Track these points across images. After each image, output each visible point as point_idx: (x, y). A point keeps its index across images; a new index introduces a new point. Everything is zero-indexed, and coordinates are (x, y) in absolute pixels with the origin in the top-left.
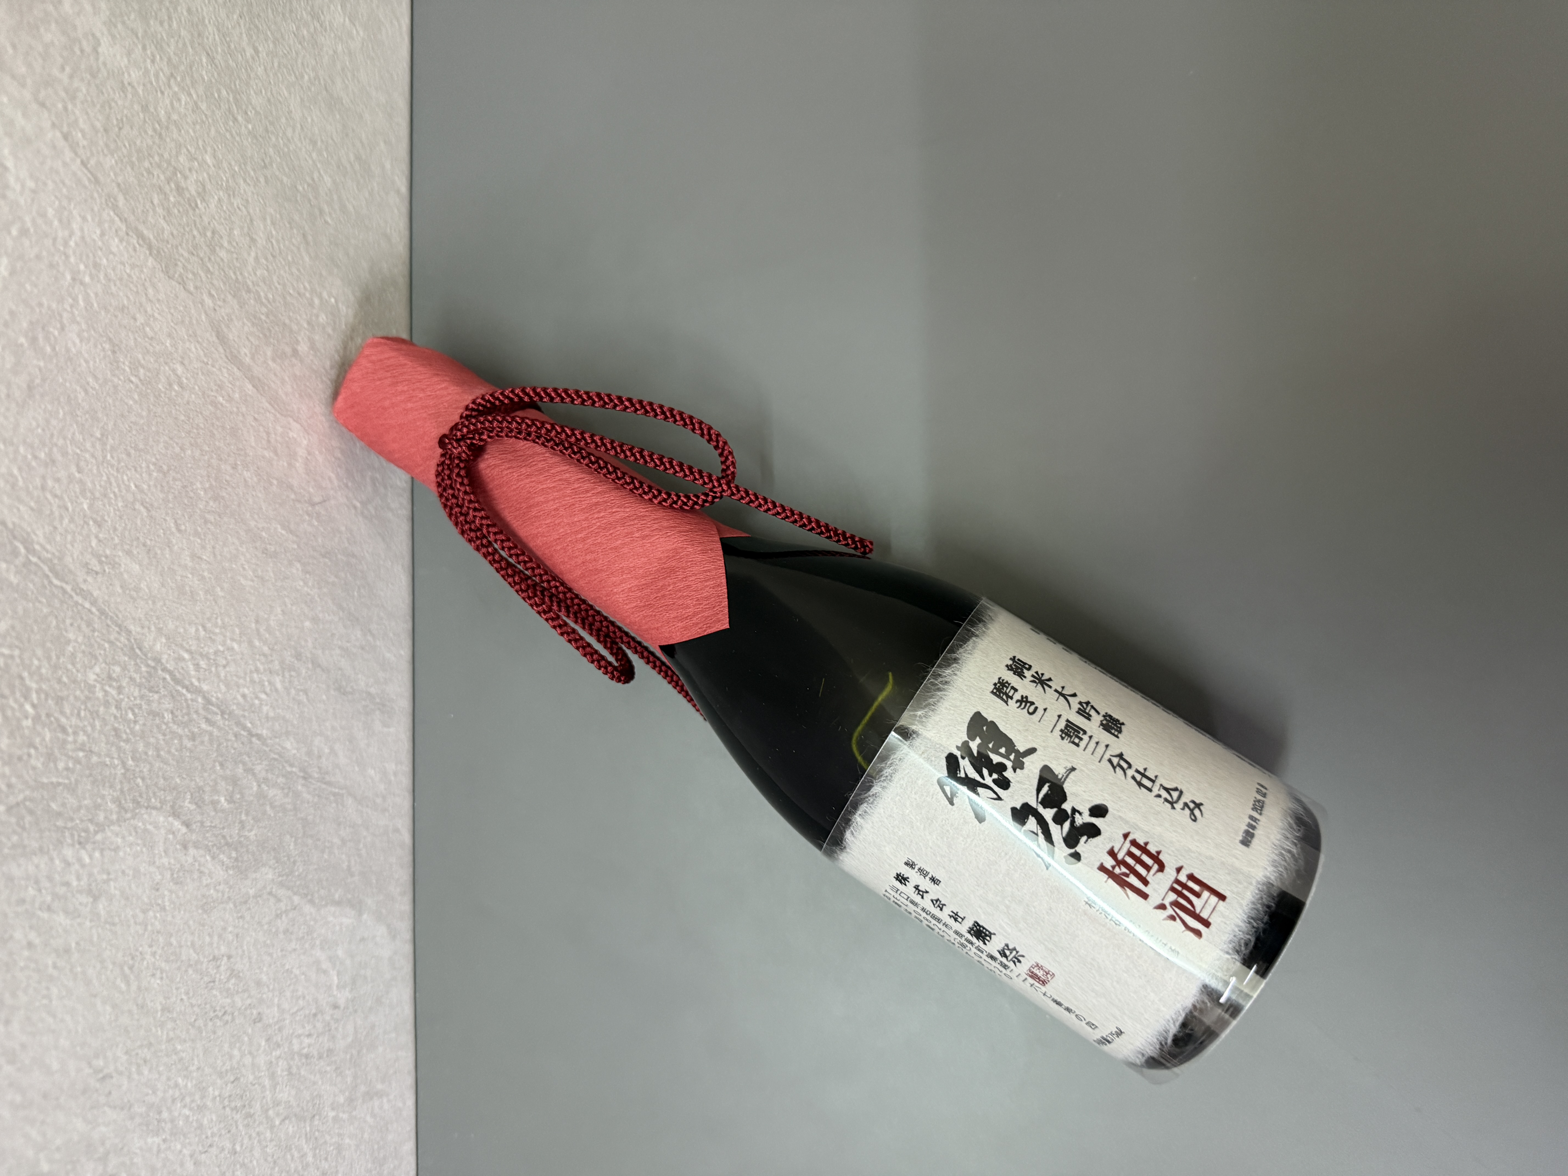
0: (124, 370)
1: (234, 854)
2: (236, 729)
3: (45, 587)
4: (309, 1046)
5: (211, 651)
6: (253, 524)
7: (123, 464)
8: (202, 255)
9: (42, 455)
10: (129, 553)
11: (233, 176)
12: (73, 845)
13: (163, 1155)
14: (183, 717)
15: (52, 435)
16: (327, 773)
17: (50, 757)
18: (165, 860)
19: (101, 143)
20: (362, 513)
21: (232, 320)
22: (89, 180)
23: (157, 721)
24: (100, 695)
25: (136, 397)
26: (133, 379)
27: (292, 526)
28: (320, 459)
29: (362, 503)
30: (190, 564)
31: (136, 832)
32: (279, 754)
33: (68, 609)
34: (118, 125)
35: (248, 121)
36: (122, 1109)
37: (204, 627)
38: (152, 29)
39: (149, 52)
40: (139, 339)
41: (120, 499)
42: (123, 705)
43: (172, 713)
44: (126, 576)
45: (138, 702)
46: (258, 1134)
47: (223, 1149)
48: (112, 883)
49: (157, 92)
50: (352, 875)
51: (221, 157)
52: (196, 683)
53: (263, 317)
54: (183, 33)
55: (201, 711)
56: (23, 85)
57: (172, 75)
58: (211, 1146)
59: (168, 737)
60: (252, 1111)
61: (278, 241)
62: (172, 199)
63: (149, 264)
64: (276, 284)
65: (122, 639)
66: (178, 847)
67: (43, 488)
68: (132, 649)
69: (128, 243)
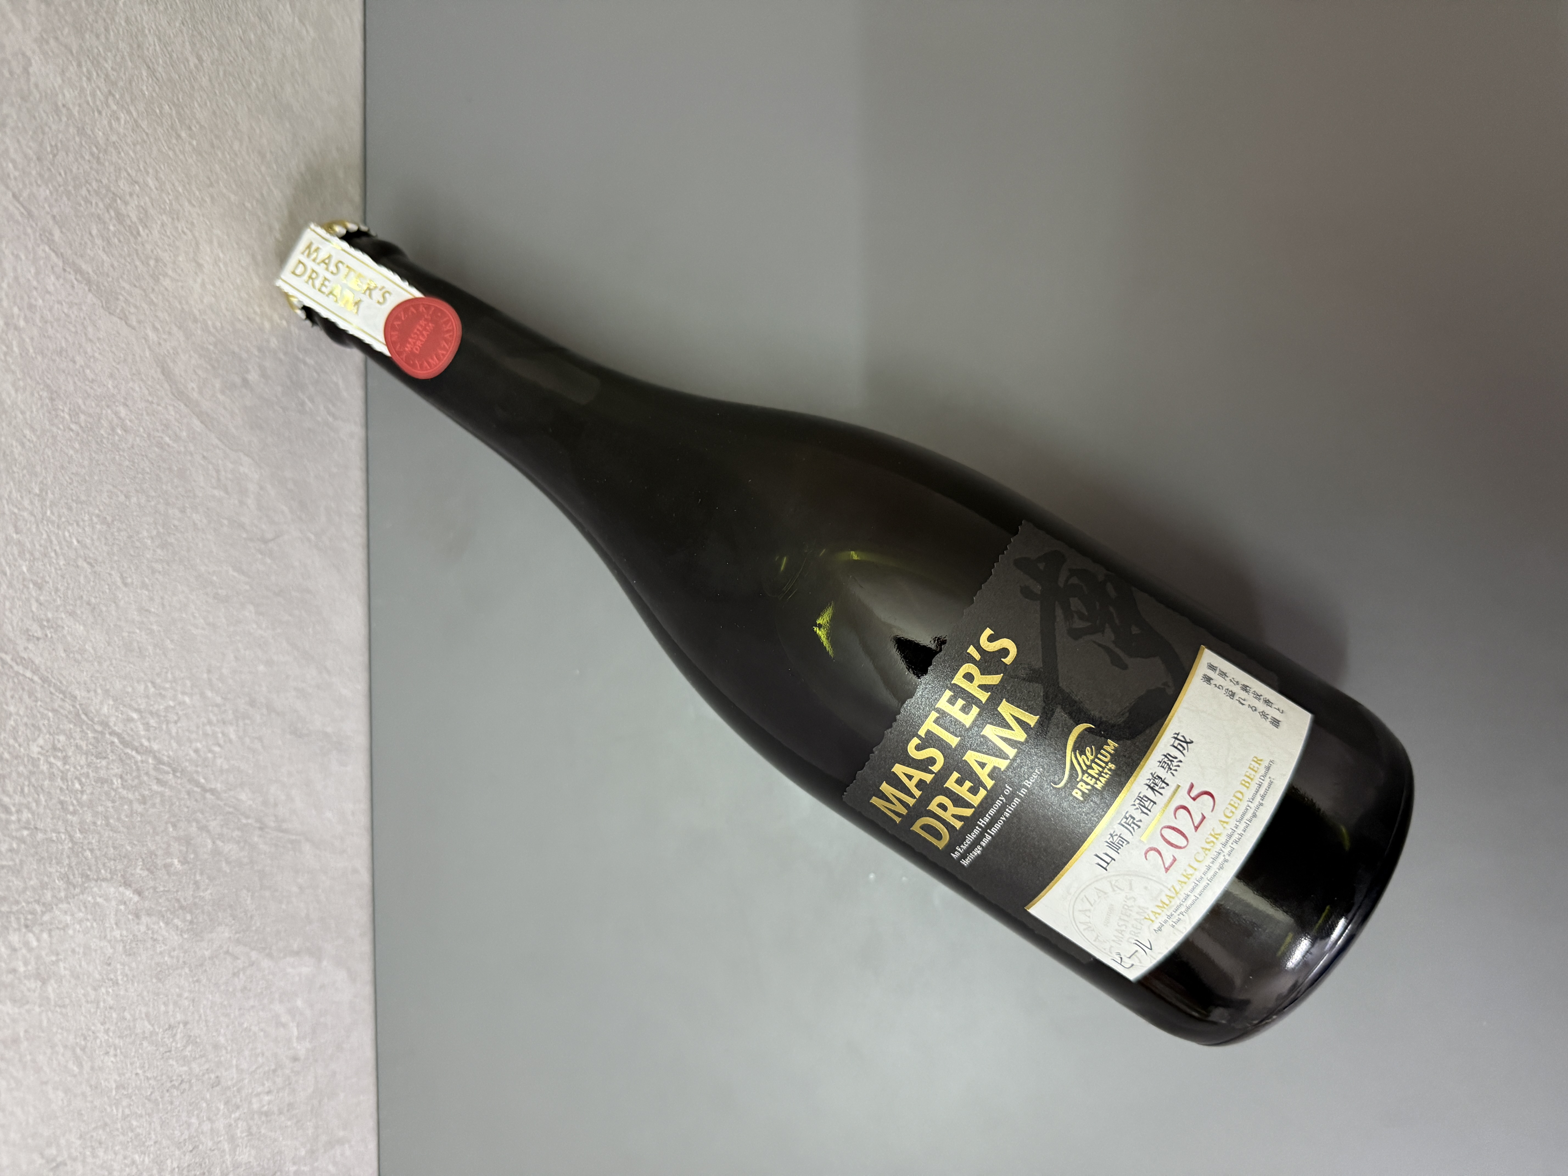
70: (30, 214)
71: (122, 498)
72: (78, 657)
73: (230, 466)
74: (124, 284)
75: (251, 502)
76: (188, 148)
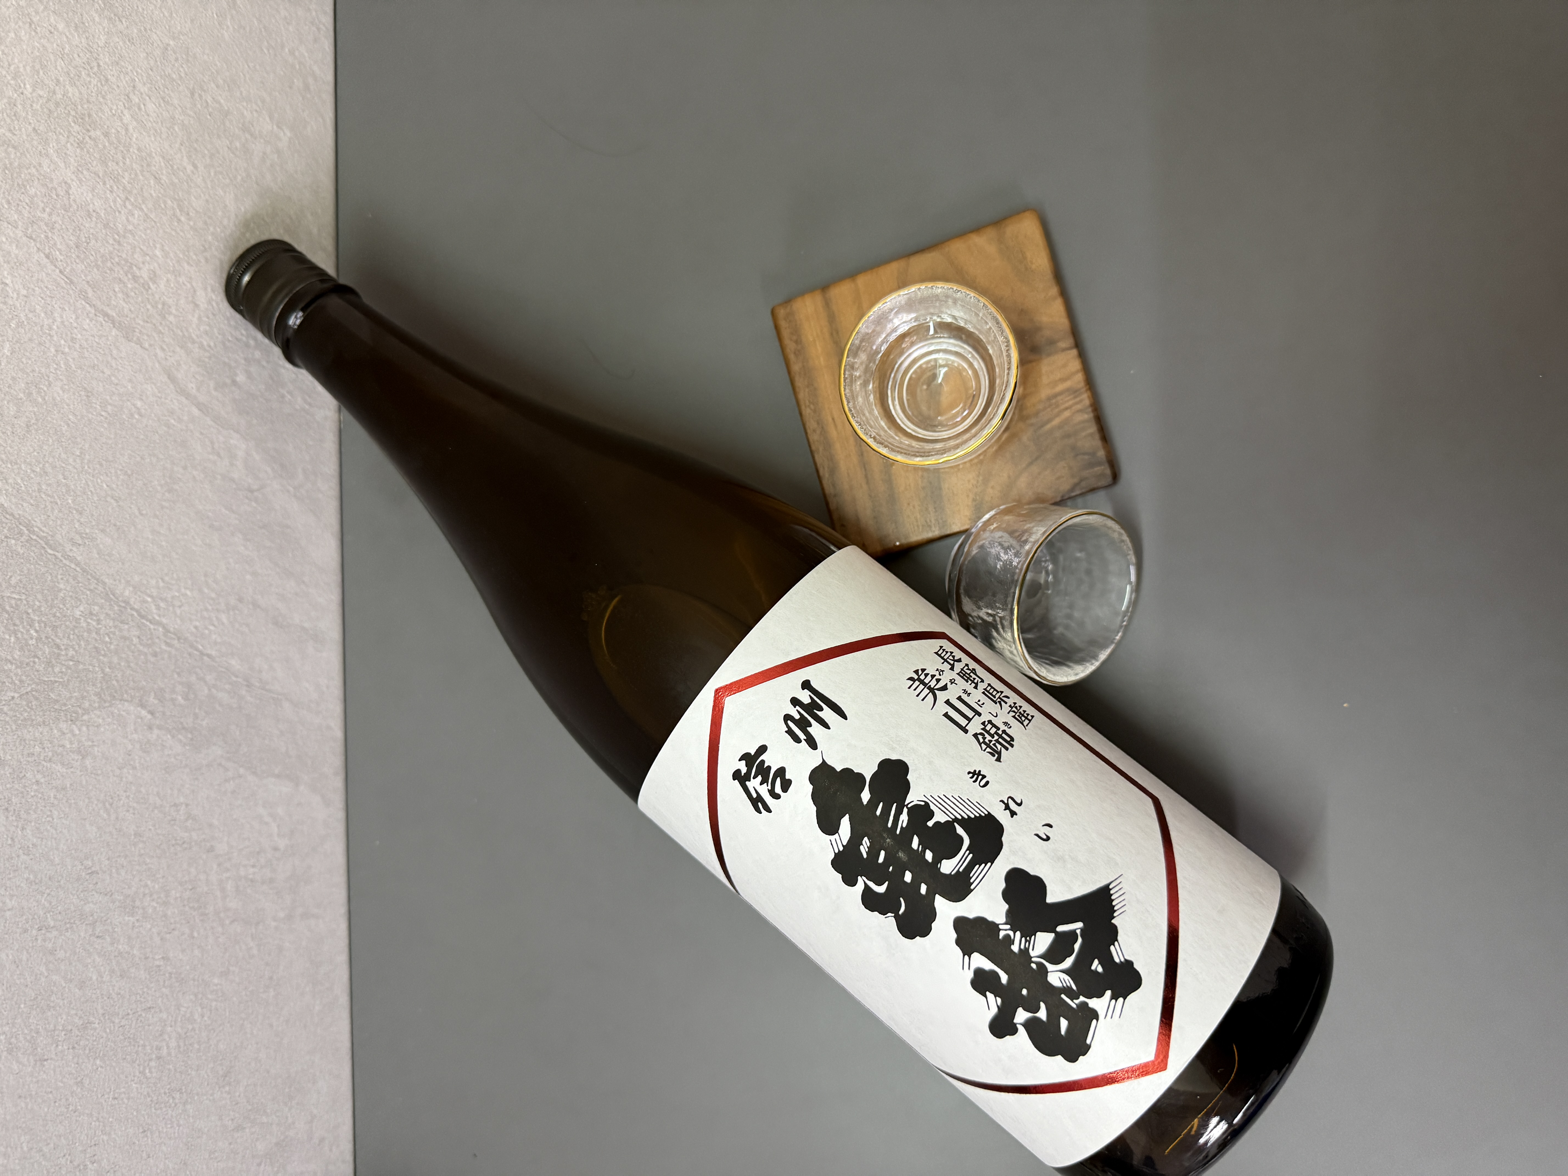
0: (95, 408)
1: (190, 736)
2: (190, 650)
3: (43, 555)
4: (254, 873)
5: (169, 596)
6: (200, 507)
7: (97, 471)
8: (154, 321)
9: (38, 470)
10: (103, 531)
11: (178, 261)
12: (66, 721)
13: (137, 930)
14: (148, 640)
15: (45, 455)
16: (267, 683)
17: (49, 663)
18: (135, 736)
19: (73, 256)
20: (295, 495)
21: (180, 365)
22: (66, 282)
23: (128, 643)
24: (84, 625)
25: (106, 425)
26: (103, 413)
27: (234, 508)
28: (257, 457)
29: (294, 488)
30: (151, 537)
31: (113, 716)
32: (226, 669)
33: (59, 568)
34: (86, 242)
35: (189, 219)
36: (106, 895)
37: (162, 579)
38: (110, 169)
39: (108, 186)
40: (107, 386)
41: (95, 495)
42: (102, 632)
43: (139, 637)
44: (101, 546)
45: (112, 630)
46: (212, 928)
47: (183, 934)
48: (96, 749)
49: (115, 212)
50: (290, 757)
51: (167, 249)
52: (157, 618)
53: (207, 360)
54: (135, 166)
56: (16, 228)
57: (127, 198)
58: (173, 929)
59: (136, 654)
60: (207, 912)
62: (129, 286)
63: (113, 334)
64: (217, 334)
65: (100, 588)
66: (145, 727)
67: (39, 491)
68: (107, 594)
69: (97, 321)
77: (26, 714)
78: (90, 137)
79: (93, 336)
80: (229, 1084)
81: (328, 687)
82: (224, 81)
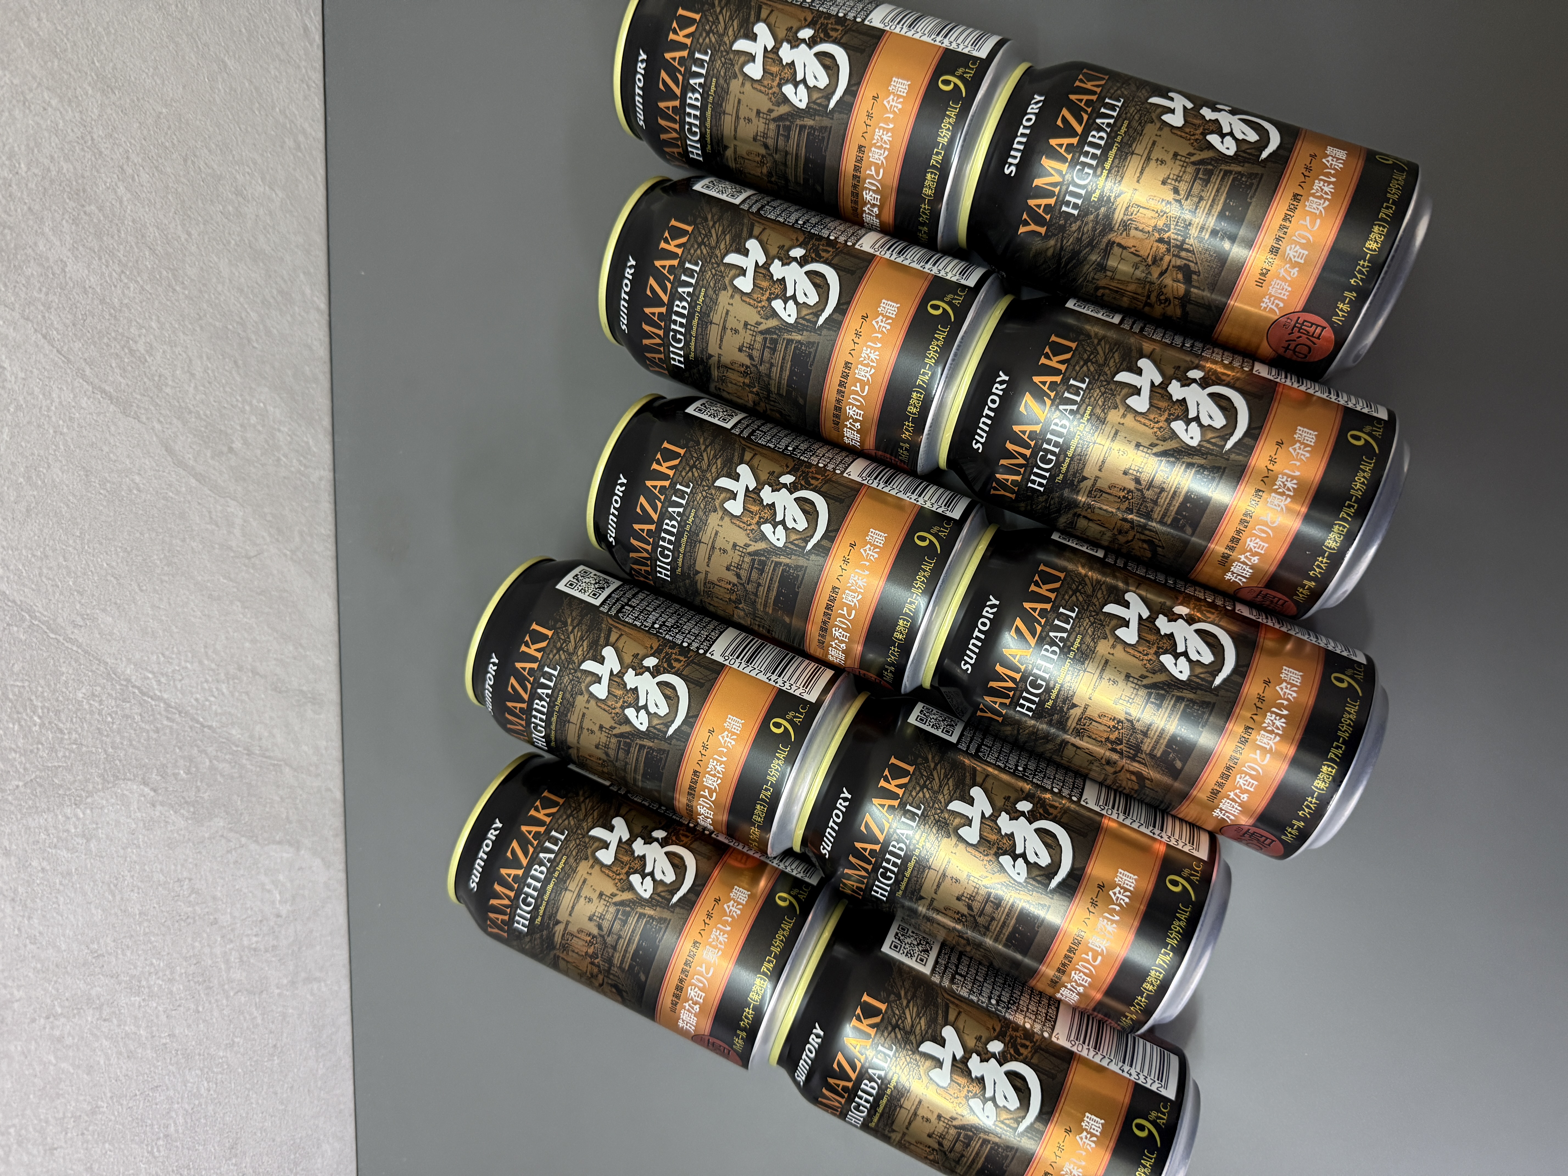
0: (95, 487)
1: (192, 809)
2: (191, 723)
3: (45, 640)
4: (257, 942)
5: (169, 670)
6: (199, 578)
7: (96, 551)
8: (151, 394)
9: (39, 554)
10: (104, 610)
11: (174, 332)
12: (71, 806)
13: (143, 1009)
14: (149, 717)
15: (45, 539)
16: (267, 750)
17: (52, 749)
19: (71, 334)
20: (292, 559)
21: (177, 436)
22: (63, 362)
23: (130, 721)
24: (87, 707)
25: (105, 503)
26: (102, 491)
27: (232, 576)
28: (254, 524)
29: (291, 551)
30: (151, 612)
31: (117, 796)
32: (227, 739)
33: (61, 652)
34: (82, 319)
35: (184, 288)
36: (112, 977)
37: (163, 654)
38: (106, 243)
39: (104, 261)
40: (106, 464)
41: (95, 574)
42: (104, 712)
43: (140, 715)
44: (102, 626)
45: (115, 709)
46: (217, 1001)
47: (189, 1009)
48: (100, 830)
49: (111, 287)
50: (290, 822)
51: (163, 320)
52: (158, 694)
53: (203, 429)
54: (130, 238)
55: (164, 713)
56: (13, 309)
57: (122, 271)
58: (179, 1006)
59: (138, 732)
60: (211, 985)
61: (213, 371)
62: (126, 360)
63: (111, 410)
64: (213, 402)
65: (101, 668)
66: (148, 805)
67: (40, 575)
68: (109, 674)
69: (94, 398)
70: (69, 361)
71: (138, 535)
72: (109, 637)
73: (219, 508)
74: (135, 395)
75: (237, 531)
76: (181, 296)
77: (30, 802)
78: (85, 213)
79: (91, 414)
80: (236, 1156)
81: (326, 749)
82: (217, 146)
